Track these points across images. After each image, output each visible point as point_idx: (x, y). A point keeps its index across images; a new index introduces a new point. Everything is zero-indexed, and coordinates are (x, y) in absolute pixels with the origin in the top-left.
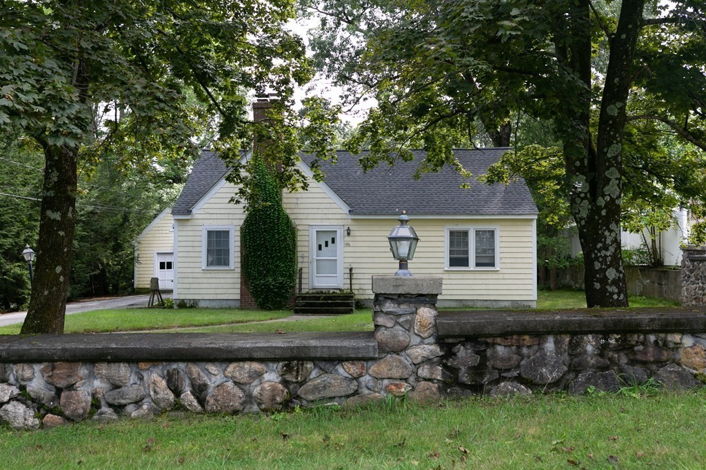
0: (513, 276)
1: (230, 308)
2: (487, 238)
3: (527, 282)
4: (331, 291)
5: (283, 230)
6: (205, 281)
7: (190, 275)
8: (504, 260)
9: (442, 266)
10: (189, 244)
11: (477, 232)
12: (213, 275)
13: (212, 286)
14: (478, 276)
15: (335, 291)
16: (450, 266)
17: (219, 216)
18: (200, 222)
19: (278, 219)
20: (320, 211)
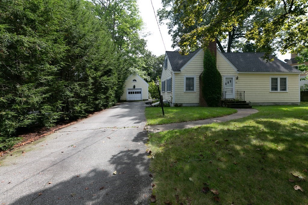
0: (292, 94)
1: (194, 106)
2: (284, 81)
3: (297, 96)
4: (231, 100)
5: (218, 77)
6: (185, 96)
7: (180, 94)
8: (289, 88)
9: (269, 90)
10: (179, 82)
11: (281, 79)
12: (188, 94)
13: (188, 98)
14: (281, 94)
15: (232, 100)
16: (272, 90)
17: (190, 72)
18: (183, 74)
19: (216, 73)
20: (227, 71)
